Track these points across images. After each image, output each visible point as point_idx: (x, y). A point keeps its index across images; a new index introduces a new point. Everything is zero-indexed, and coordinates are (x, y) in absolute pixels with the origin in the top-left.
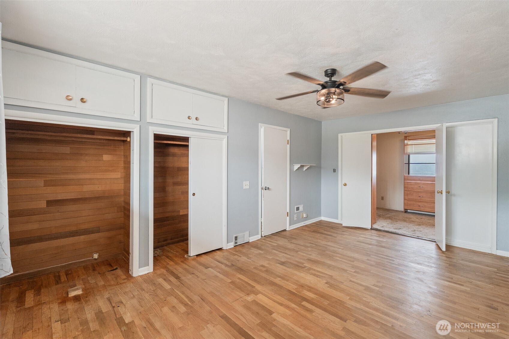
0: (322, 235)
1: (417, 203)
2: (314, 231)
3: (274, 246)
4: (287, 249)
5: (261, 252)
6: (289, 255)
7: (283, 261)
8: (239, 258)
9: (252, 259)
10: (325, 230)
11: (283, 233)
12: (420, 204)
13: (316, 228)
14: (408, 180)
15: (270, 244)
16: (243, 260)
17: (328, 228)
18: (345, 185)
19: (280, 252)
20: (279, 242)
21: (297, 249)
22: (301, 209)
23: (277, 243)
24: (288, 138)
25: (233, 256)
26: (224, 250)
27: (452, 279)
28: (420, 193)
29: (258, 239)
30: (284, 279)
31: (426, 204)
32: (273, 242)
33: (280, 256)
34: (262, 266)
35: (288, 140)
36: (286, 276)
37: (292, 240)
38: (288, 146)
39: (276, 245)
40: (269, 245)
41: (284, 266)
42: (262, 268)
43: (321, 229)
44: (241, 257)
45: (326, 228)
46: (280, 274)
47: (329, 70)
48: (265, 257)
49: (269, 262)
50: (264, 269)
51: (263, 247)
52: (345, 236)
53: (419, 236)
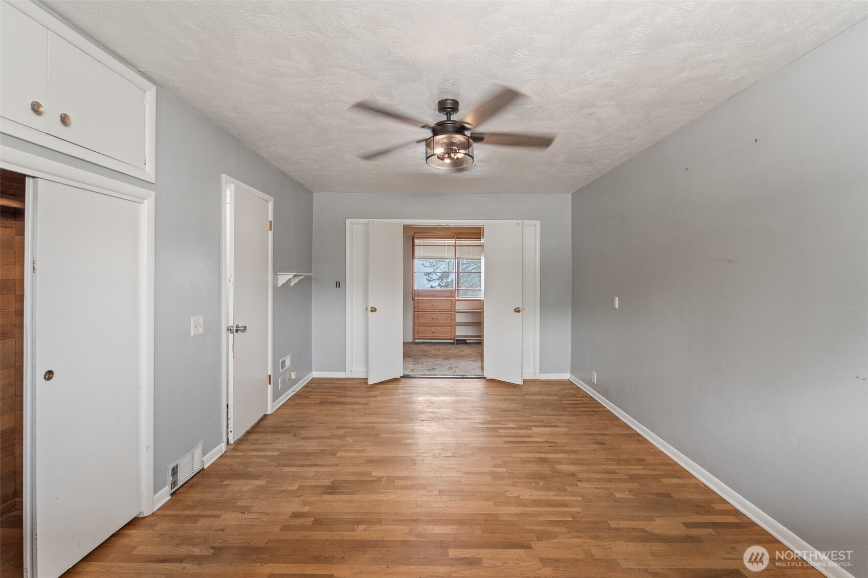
0: (342, 406)
1: (430, 328)
2: (321, 403)
3: (273, 458)
4: (308, 454)
5: (257, 482)
6: (329, 466)
7: (330, 484)
8: (217, 523)
9: (254, 509)
10: (339, 396)
11: (265, 423)
12: (433, 329)
13: (317, 397)
14: (419, 296)
15: (262, 457)
16: (234, 523)
17: (339, 391)
18: (374, 310)
19: (302, 466)
20: (278, 446)
21: (329, 448)
22: (288, 363)
23: (278, 450)
24: (271, 218)
25: (194, 525)
26: (146, 520)
27: (543, 421)
28: (432, 315)
29: (221, 454)
30: (369, 522)
31: (440, 329)
32: (263, 450)
33: (309, 475)
34: (296, 515)
35: (270, 222)
36: (368, 513)
37: (300, 432)
38: (270, 233)
39: (276, 453)
40: (262, 460)
41: (341, 493)
42: (299, 521)
43: (331, 395)
44: (219, 516)
45: (335, 391)
46: (353, 517)
47: (449, 101)
48: (281, 492)
49: (302, 498)
50: (309, 521)
51: (250, 469)
52: (379, 398)
53: (463, 374)
